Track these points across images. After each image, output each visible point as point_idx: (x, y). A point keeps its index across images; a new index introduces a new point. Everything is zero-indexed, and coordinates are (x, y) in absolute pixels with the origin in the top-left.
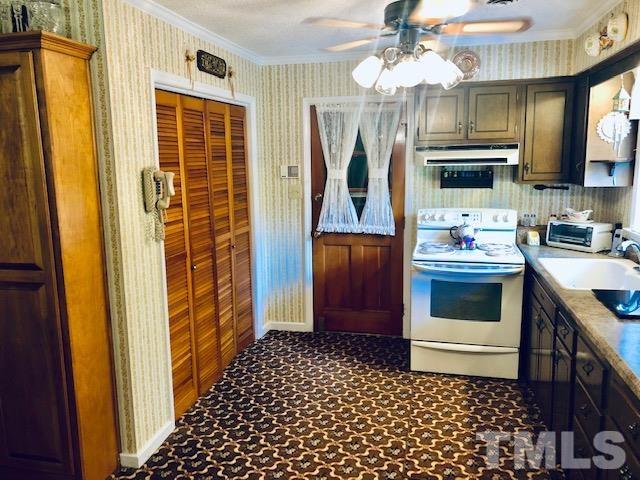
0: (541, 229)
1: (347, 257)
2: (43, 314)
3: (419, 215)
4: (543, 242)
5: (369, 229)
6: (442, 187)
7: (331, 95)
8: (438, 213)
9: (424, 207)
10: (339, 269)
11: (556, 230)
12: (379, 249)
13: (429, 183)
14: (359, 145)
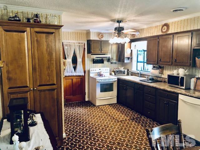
0: (114, 72)
1: (71, 82)
2: (56, 97)
3: (91, 70)
4: (115, 74)
5: (78, 74)
6: (93, 63)
7: (66, 40)
8: (95, 69)
9: (91, 68)
10: (69, 85)
11: (117, 71)
12: (79, 79)
13: (90, 62)
14: (74, 53)
